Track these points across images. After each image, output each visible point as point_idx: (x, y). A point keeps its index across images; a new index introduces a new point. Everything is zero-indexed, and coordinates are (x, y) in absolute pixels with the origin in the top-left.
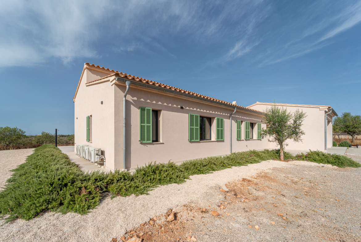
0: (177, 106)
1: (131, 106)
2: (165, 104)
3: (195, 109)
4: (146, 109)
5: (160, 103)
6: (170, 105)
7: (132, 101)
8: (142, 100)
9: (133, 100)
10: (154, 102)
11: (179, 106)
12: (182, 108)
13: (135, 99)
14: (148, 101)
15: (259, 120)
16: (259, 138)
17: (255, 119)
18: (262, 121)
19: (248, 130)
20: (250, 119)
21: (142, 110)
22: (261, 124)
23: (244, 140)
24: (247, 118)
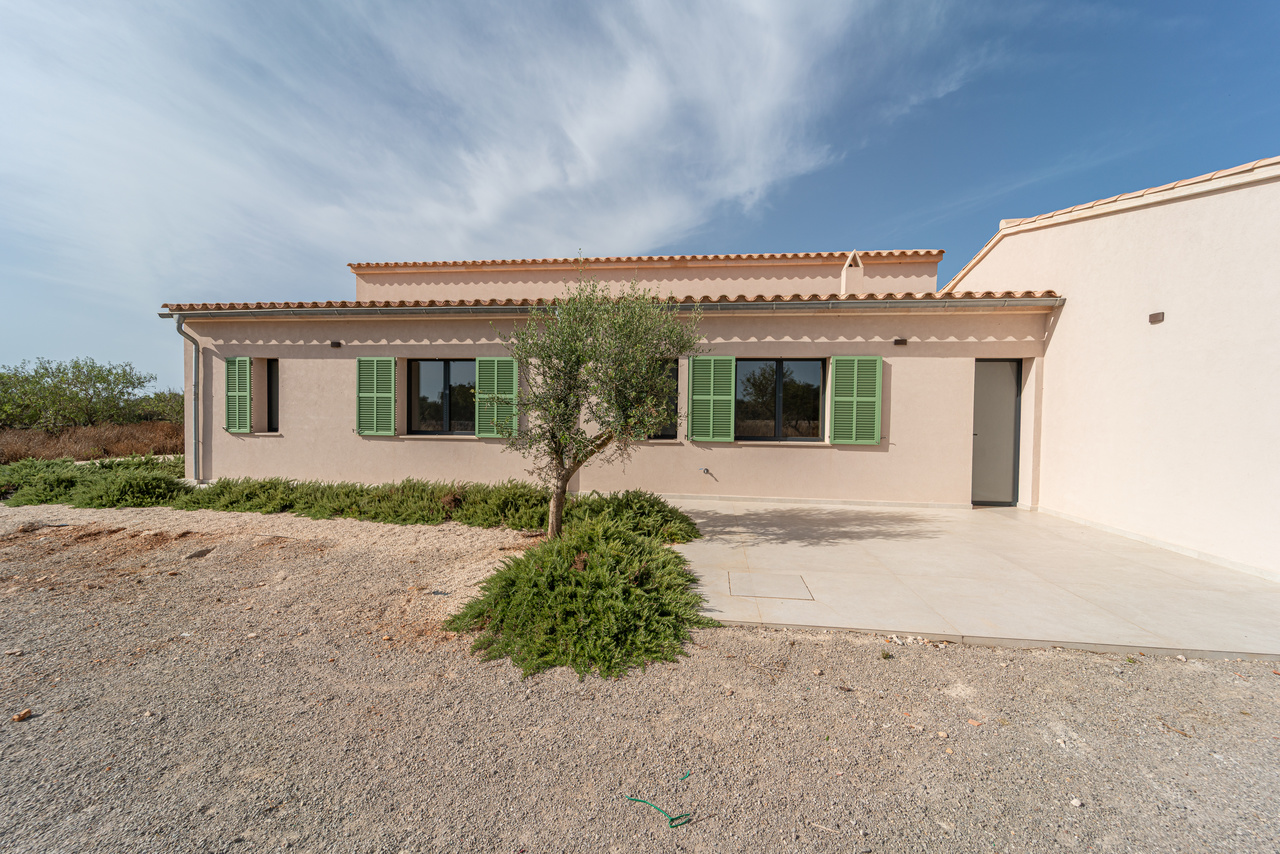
0: (321, 340)
1: (212, 359)
2: (288, 342)
3: (384, 342)
4: (237, 360)
5: (274, 342)
6: (301, 342)
7: (214, 348)
8: (234, 342)
9: (216, 346)
10: (261, 342)
11: (329, 342)
12: (337, 345)
13: (221, 342)
14: (248, 342)
15: (859, 339)
16: (852, 441)
17: (806, 339)
18: (897, 342)
19: (712, 397)
20: (753, 339)
21: (230, 363)
22: (884, 359)
23: (686, 442)
24: (719, 340)
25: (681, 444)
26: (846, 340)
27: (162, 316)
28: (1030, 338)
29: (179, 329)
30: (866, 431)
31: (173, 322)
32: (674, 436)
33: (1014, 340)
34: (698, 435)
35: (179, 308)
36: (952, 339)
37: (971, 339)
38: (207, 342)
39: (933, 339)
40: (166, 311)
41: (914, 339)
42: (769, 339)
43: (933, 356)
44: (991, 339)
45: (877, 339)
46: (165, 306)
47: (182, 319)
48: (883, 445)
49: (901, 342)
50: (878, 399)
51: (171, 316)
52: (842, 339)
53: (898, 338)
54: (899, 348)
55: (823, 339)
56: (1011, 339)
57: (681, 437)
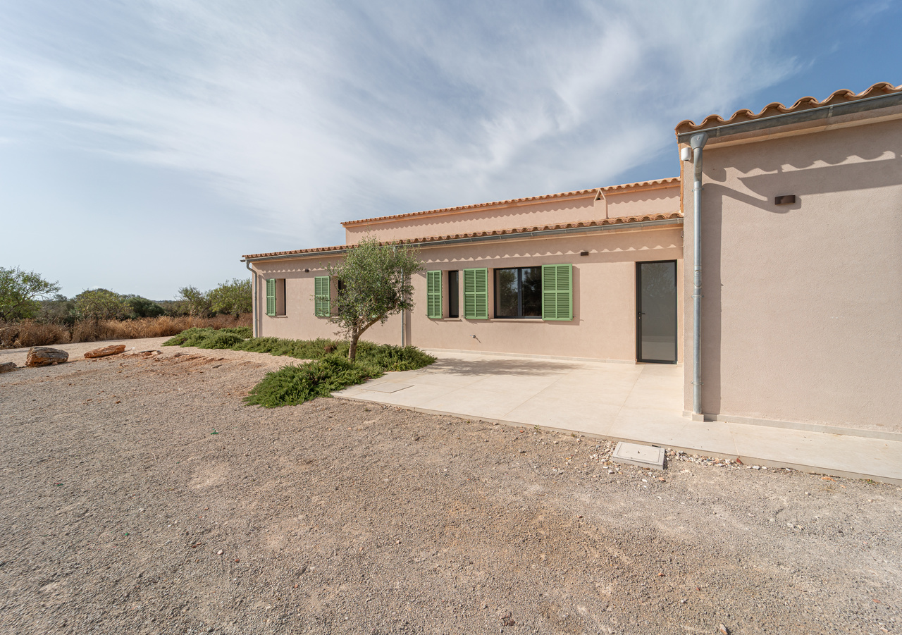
0: (302, 269)
1: (262, 280)
2: (288, 271)
3: (326, 268)
4: (270, 280)
5: (283, 271)
6: (294, 270)
7: (263, 275)
8: (270, 272)
11: (304, 270)
12: (307, 271)
13: (265, 272)
14: (275, 271)
15: (559, 253)
16: (555, 319)
17: (527, 255)
18: (583, 254)
19: (475, 293)
20: (498, 257)
21: (268, 282)
22: (574, 265)
23: (463, 319)
24: (480, 258)
25: (461, 321)
26: (551, 254)
27: (242, 261)
28: (672, 246)
29: (248, 267)
30: (563, 312)
31: (245, 263)
32: (457, 316)
33: (661, 248)
34: (469, 315)
35: (248, 257)
36: (618, 250)
37: (631, 249)
38: (260, 272)
39: (606, 251)
40: (244, 258)
41: (594, 251)
42: (507, 256)
43: (606, 262)
44: (645, 248)
45: (570, 252)
46: (243, 256)
47: (249, 262)
48: (575, 320)
49: (585, 254)
50: (570, 291)
51: (244, 261)
52: (549, 254)
53: (582, 251)
54: (584, 258)
55: (538, 255)
56: (659, 247)
57: (460, 318)
